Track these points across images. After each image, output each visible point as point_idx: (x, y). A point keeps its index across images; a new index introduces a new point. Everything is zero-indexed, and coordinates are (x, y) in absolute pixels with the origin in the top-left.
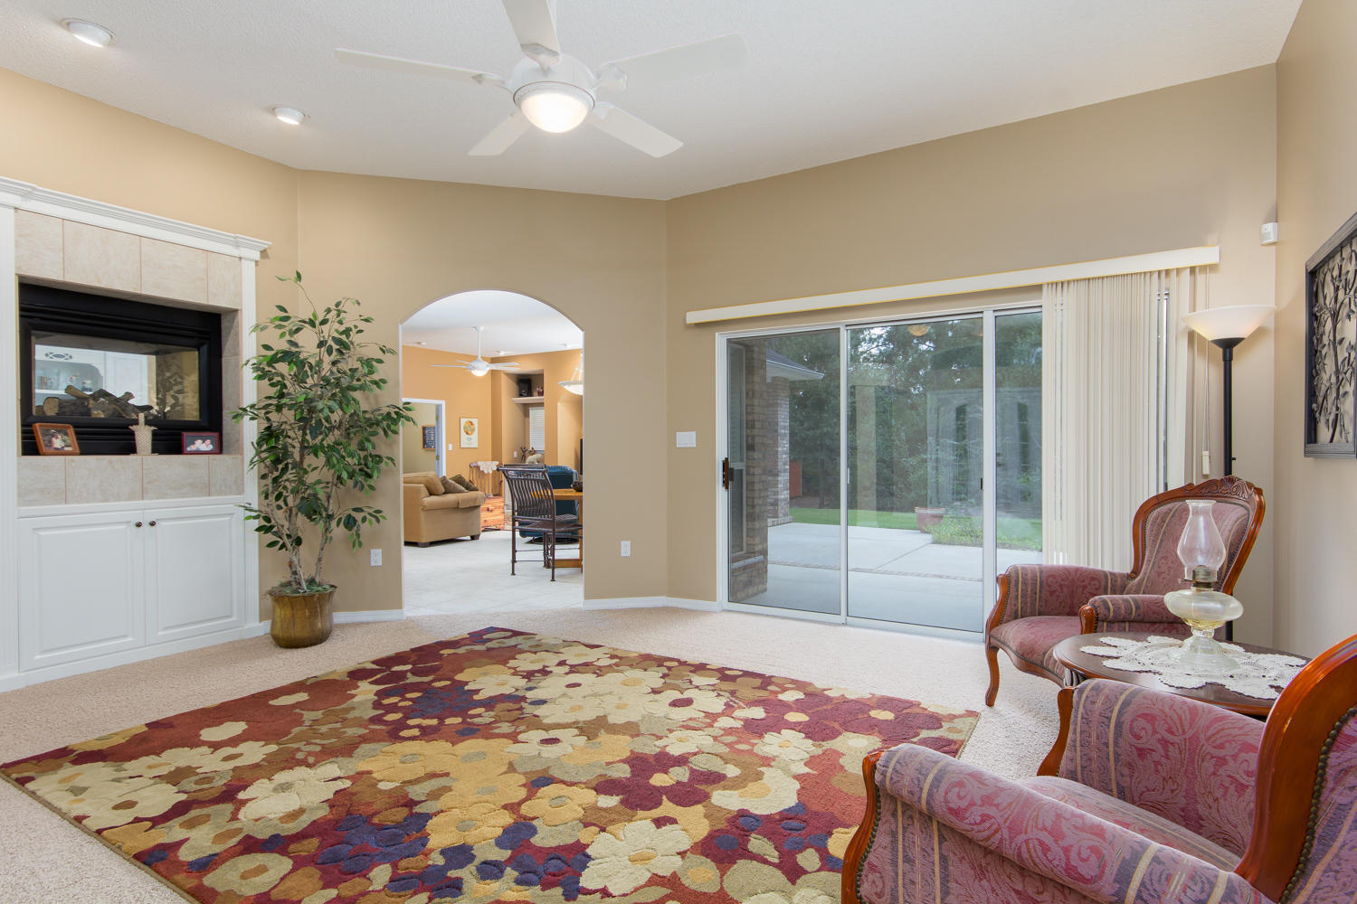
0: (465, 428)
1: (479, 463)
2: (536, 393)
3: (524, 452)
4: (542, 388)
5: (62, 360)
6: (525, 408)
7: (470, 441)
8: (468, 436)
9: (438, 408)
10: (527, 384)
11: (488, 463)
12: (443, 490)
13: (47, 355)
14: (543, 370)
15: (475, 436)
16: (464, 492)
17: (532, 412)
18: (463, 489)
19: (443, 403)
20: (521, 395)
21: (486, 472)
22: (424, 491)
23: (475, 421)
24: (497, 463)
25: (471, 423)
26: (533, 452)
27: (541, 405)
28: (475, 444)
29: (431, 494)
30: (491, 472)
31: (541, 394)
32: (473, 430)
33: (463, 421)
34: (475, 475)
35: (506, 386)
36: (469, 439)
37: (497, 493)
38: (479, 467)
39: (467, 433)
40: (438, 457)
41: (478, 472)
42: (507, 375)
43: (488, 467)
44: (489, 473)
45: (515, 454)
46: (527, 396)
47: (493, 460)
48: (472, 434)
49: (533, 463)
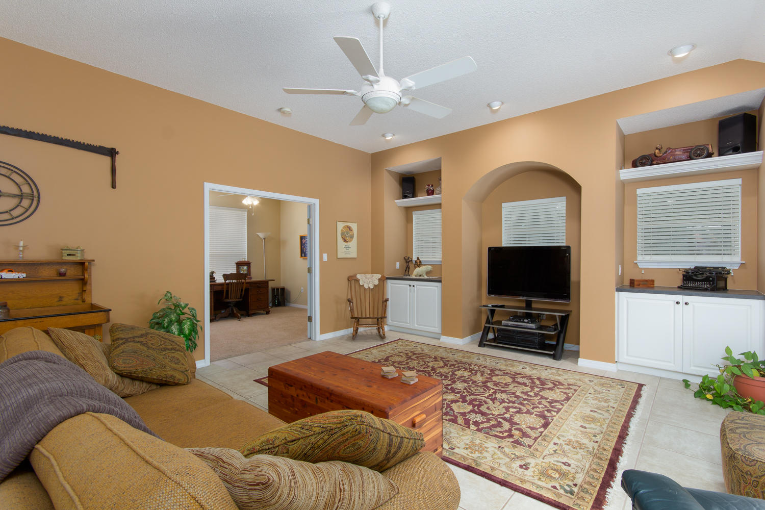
0: (342, 234)
1: (359, 276)
6: (408, 211)
7: (348, 250)
8: (346, 244)
9: (311, 208)
10: (411, 182)
11: (369, 276)
14: (441, 160)
15: (353, 244)
17: (416, 216)
19: (316, 202)
20: (405, 197)
21: (366, 286)
23: (354, 227)
24: (380, 276)
25: (350, 228)
27: (429, 206)
28: (353, 253)
30: (372, 287)
31: (431, 192)
32: (352, 237)
33: (340, 226)
34: (353, 290)
35: (390, 186)
36: (347, 248)
37: (380, 316)
38: (358, 281)
39: (345, 240)
40: (309, 270)
41: (357, 286)
42: (390, 172)
43: (369, 281)
44: (369, 288)
45: (398, 265)
46: (413, 197)
47: (374, 272)
48: (350, 241)
49: (420, 276)
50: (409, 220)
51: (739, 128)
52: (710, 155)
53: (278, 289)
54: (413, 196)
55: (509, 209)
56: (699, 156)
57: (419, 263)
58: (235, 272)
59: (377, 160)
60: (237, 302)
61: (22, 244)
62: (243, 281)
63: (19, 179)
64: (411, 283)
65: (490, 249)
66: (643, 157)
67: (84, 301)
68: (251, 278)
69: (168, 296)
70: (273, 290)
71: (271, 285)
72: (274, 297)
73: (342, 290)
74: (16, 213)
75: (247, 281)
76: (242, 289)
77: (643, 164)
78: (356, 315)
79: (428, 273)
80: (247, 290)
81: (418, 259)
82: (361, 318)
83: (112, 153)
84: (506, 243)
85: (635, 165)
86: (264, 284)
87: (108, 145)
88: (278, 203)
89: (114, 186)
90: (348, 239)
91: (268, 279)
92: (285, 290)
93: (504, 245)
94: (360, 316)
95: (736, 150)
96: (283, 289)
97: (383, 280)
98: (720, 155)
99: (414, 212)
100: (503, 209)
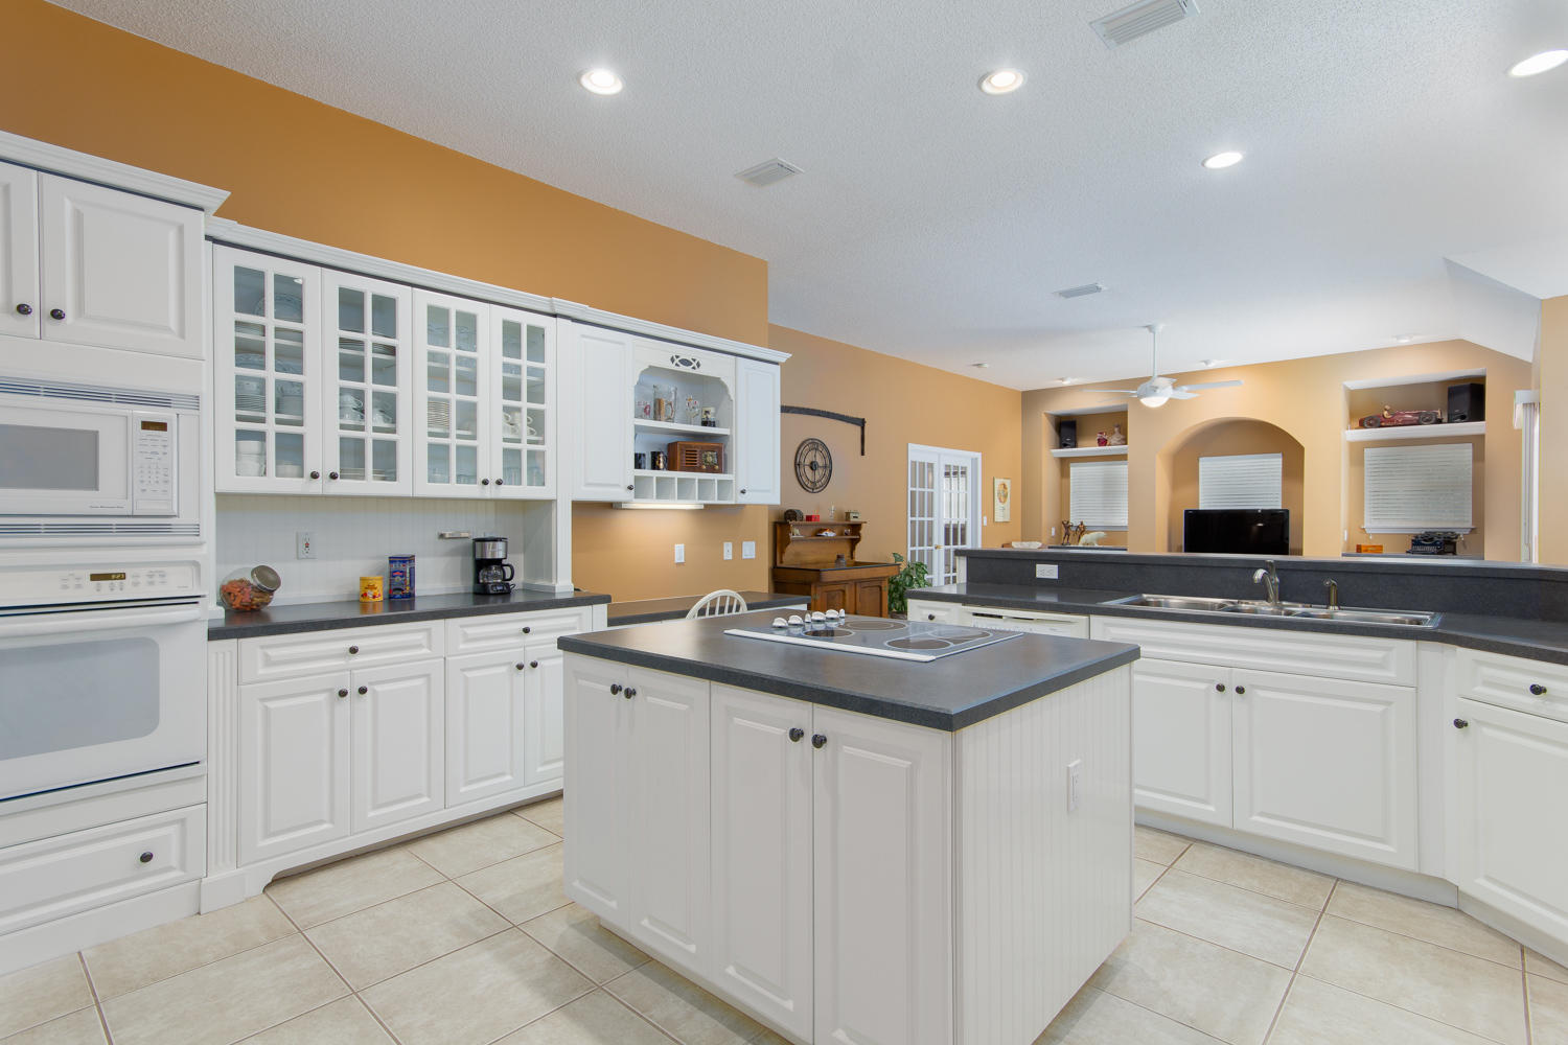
3: (1068, 528)
5: (688, 369)
7: (1003, 512)
10: (1072, 427)
11: (1026, 544)
13: (672, 360)
15: (1007, 505)
17: (1075, 470)
19: (978, 455)
20: (1062, 446)
23: (1008, 483)
24: (1039, 544)
25: (1005, 486)
27: (1114, 458)
28: (1007, 515)
32: (1006, 496)
33: (998, 484)
35: (1045, 431)
42: (1045, 413)
49: (1090, 544)
50: (1064, 472)
51: (1466, 397)
52: (1439, 421)
54: (1075, 446)
55: (1208, 466)
56: (1428, 421)
57: (1082, 530)
59: (1031, 399)
61: (828, 508)
63: (823, 452)
65: (1186, 512)
66: (1371, 418)
74: (823, 481)
77: (1371, 426)
79: (1099, 540)
81: (1082, 523)
83: (861, 423)
84: (1203, 506)
85: (1362, 425)
89: (863, 454)
95: (1463, 418)
98: (1449, 421)
99: (1071, 464)
100: (1200, 464)
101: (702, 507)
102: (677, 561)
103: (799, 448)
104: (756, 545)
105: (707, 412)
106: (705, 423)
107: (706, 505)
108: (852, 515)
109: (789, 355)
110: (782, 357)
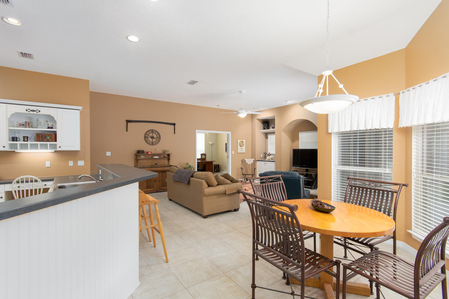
0: (240, 144)
2: (271, 128)
3: (265, 154)
4: (274, 125)
5: (35, 113)
6: (266, 135)
7: (242, 150)
8: (241, 147)
9: (228, 135)
10: (267, 123)
11: (250, 159)
12: (216, 183)
13: (27, 110)
14: (275, 116)
15: (244, 147)
16: (229, 184)
18: (229, 182)
19: (230, 133)
20: (264, 129)
21: (248, 163)
22: (205, 185)
23: (244, 141)
24: (254, 159)
25: (242, 142)
26: (269, 155)
27: (274, 133)
28: (244, 151)
29: (209, 186)
30: (251, 164)
31: (273, 128)
32: (243, 145)
33: (239, 141)
34: (244, 165)
35: (258, 125)
36: (242, 149)
37: (253, 174)
38: (245, 161)
39: (240, 146)
40: (228, 157)
41: (245, 163)
42: (258, 120)
43: (249, 161)
44: (250, 164)
45: (262, 156)
46: (267, 129)
47: (252, 158)
48: (243, 146)
49: (269, 160)
50: (266, 138)
53: (216, 165)
58: (200, 158)
60: (201, 169)
61: (158, 150)
62: (204, 161)
63: (157, 133)
64: (265, 162)
67: (169, 164)
68: (206, 160)
69: (187, 164)
70: (215, 165)
71: (214, 163)
72: (215, 168)
73: (240, 165)
74: (156, 142)
75: (205, 161)
76: (203, 165)
78: (244, 174)
79: (272, 159)
80: (205, 165)
81: (269, 153)
82: (247, 175)
83: (174, 124)
86: (212, 162)
87: (173, 123)
88: (217, 134)
89: (175, 133)
90: (242, 146)
91: (213, 161)
92: (220, 165)
93: (300, 148)
94: (246, 174)
96: (218, 165)
97: (255, 161)
99: (268, 135)
100: (300, 134)
101: (54, 151)
102: (46, 166)
103: (146, 132)
104: (84, 162)
105: (48, 124)
106: (49, 128)
107: (55, 151)
108: (166, 152)
109: (82, 107)
110: (80, 108)
